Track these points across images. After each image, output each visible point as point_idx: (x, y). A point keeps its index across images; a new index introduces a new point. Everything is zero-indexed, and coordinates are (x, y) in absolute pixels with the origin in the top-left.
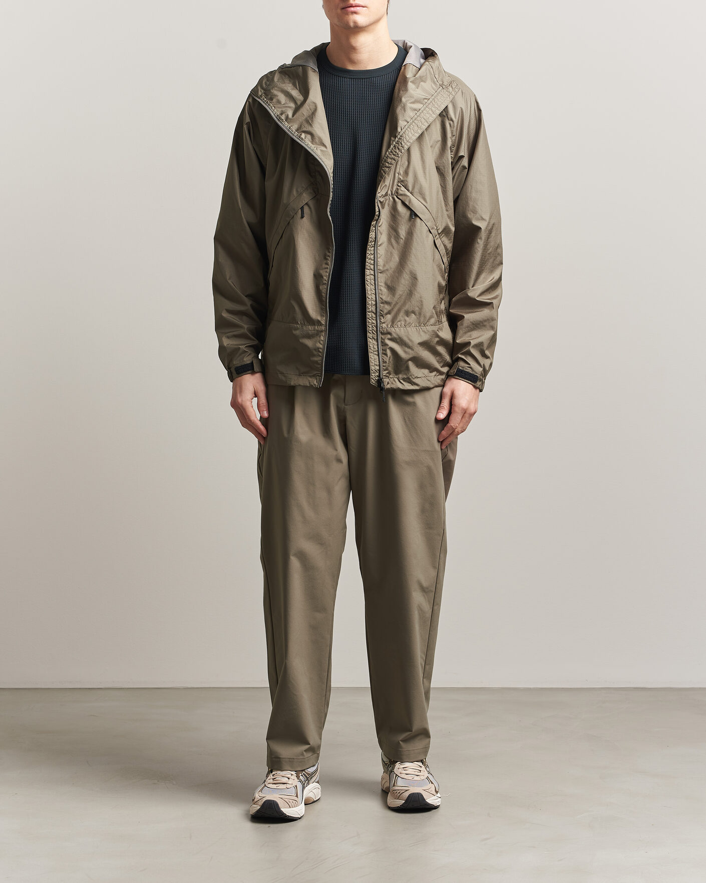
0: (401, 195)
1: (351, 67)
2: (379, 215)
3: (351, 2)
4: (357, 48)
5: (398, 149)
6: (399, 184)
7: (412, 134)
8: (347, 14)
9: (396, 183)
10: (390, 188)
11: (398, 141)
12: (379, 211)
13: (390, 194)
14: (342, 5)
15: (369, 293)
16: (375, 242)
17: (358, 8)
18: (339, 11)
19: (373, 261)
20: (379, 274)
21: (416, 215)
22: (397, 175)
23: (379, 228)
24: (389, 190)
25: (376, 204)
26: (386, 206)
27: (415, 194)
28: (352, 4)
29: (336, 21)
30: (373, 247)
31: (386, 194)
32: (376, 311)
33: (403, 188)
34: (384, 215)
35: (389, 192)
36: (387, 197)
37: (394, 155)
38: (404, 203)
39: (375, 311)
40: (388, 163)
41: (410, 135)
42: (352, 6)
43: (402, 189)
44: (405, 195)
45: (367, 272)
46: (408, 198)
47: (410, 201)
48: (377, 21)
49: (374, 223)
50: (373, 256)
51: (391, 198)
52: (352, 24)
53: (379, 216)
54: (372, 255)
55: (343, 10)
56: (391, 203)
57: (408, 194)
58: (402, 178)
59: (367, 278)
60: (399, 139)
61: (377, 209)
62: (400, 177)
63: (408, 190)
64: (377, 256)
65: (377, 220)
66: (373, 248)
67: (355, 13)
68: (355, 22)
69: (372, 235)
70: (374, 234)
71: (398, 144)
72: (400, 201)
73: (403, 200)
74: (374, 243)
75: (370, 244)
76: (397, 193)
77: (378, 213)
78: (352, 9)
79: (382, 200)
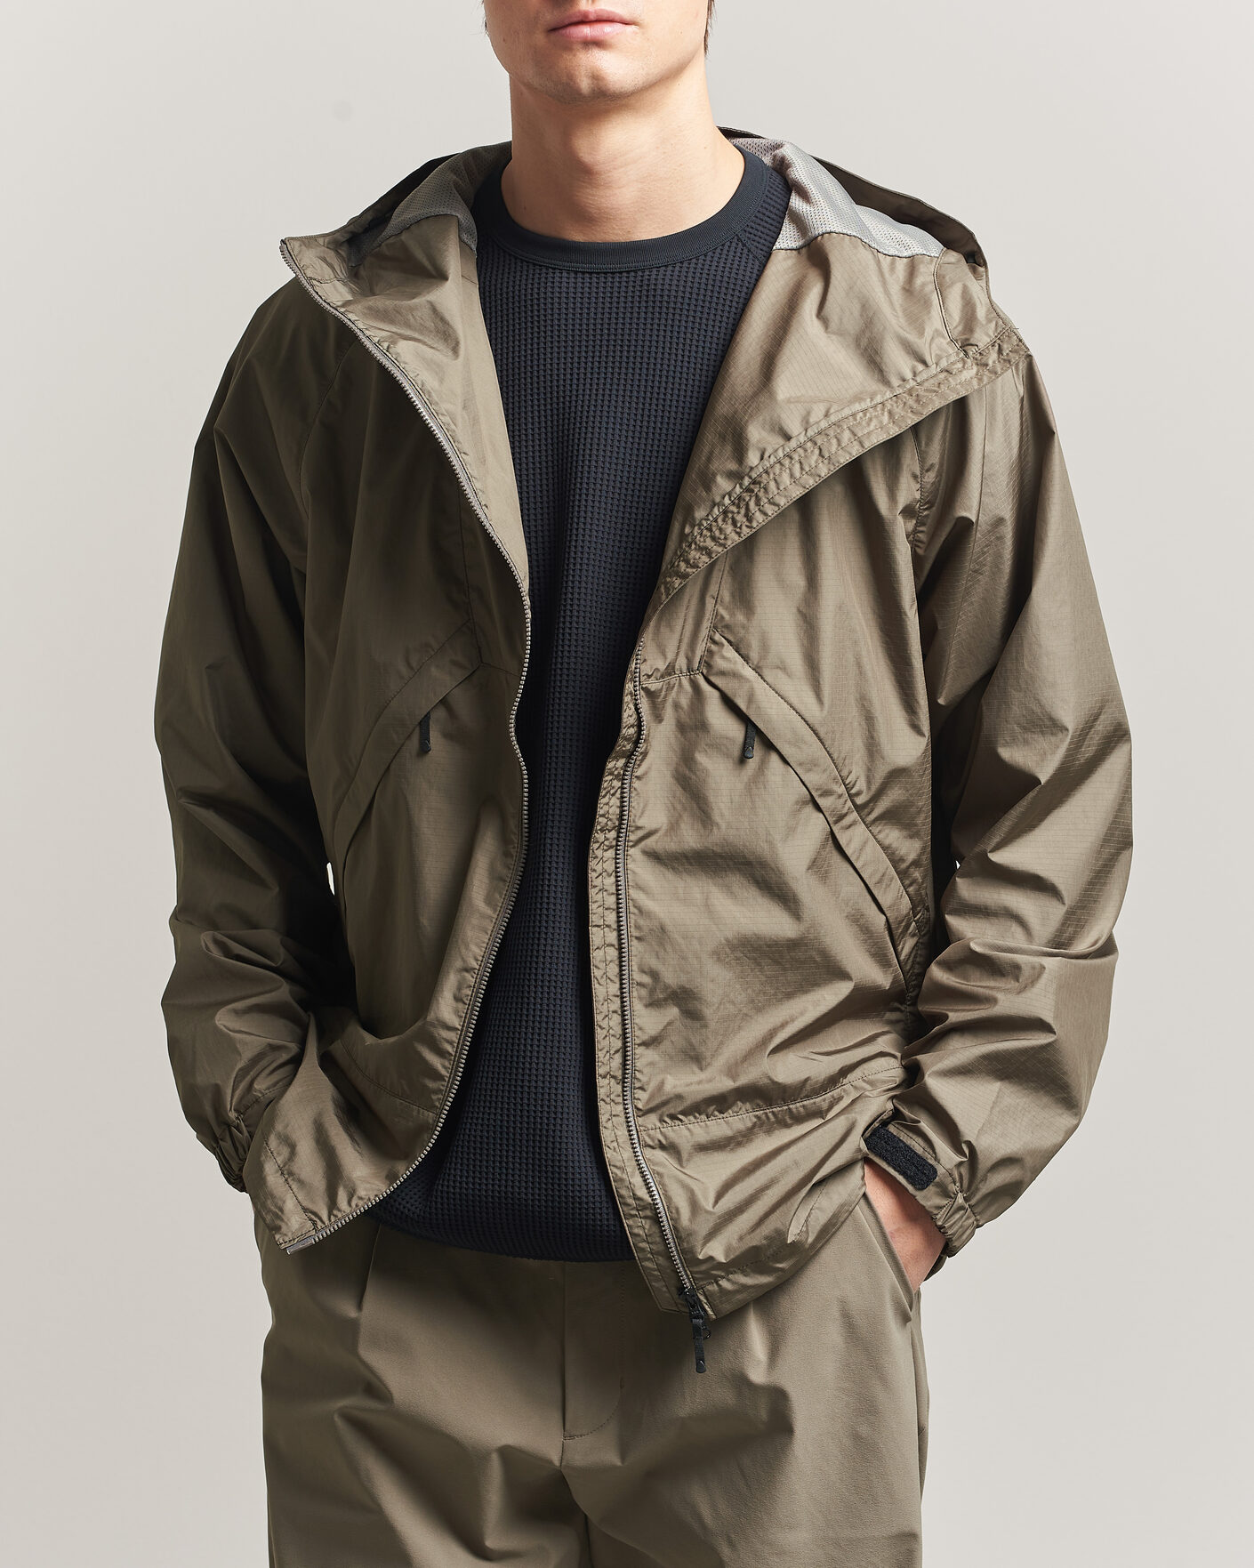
0: (722, 673)
1: (577, 235)
2: (639, 738)
3: (584, 5)
4: (597, 168)
5: (734, 523)
6: (717, 637)
7: (792, 476)
8: (568, 47)
9: (704, 632)
10: (684, 647)
11: (740, 498)
12: (639, 725)
13: (684, 669)
14: (550, 17)
15: (604, 1009)
16: (619, 832)
17: (608, 29)
18: (540, 38)
19: (613, 898)
20: (635, 942)
21: (769, 746)
22: (710, 603)
23: (636, 784)
24: (682, 654)
25: (627, 699)
26: (669, 713)
27: (767, 673)
28: (585, 14)
29: (529, 73)
30: (611, 847)
31: (670, 670)
32: (624, 1073)
33: (729, 652)
34: (661, 741)
35: (682, 663)
36: (673, 680)
37: (714, 538)
38: (729, 703)
39: (619, 1074)
40: (687, 562)
41: (786, 479)
42: (585, 20)
43: (725, 654)
44: (735, 675)
45: (596, 936)
46: (746, 687)
47: (751, 699)
48: (672, 74)
49: (616, 765)
50: (613, 879)
51: (685, 682)
52: (585, 84)
53: (636, 743)
54: (610, 875)
55: (553, 36)
56: (684, 702)
57: (748, 672)
58: (727, 617)
59: (596, 956)
60: (749, 490)
61: (628, 716)
62: (722, 612)
63: (746, 659)
64: (626, 881)
65: (629, 756)
66: (611, 853)
67: (598, 44)
68: (596, 77)
69: (608, 806)
70: (615, 801)
71: (738, 507)
72: (716, 694)
73: (729, 693)
74: (613, 834)
75: (600, 836)
76: (709, 666)
77: (632, 731)
78: (586, 31)
79: (653, 685)
